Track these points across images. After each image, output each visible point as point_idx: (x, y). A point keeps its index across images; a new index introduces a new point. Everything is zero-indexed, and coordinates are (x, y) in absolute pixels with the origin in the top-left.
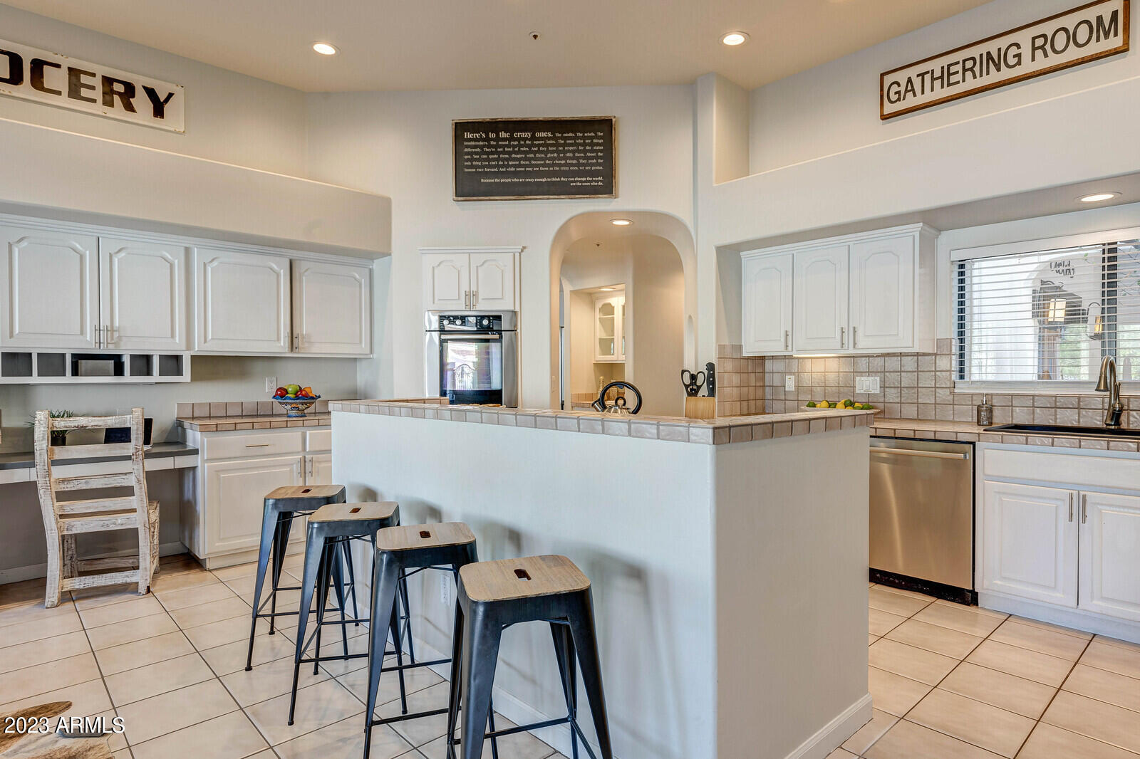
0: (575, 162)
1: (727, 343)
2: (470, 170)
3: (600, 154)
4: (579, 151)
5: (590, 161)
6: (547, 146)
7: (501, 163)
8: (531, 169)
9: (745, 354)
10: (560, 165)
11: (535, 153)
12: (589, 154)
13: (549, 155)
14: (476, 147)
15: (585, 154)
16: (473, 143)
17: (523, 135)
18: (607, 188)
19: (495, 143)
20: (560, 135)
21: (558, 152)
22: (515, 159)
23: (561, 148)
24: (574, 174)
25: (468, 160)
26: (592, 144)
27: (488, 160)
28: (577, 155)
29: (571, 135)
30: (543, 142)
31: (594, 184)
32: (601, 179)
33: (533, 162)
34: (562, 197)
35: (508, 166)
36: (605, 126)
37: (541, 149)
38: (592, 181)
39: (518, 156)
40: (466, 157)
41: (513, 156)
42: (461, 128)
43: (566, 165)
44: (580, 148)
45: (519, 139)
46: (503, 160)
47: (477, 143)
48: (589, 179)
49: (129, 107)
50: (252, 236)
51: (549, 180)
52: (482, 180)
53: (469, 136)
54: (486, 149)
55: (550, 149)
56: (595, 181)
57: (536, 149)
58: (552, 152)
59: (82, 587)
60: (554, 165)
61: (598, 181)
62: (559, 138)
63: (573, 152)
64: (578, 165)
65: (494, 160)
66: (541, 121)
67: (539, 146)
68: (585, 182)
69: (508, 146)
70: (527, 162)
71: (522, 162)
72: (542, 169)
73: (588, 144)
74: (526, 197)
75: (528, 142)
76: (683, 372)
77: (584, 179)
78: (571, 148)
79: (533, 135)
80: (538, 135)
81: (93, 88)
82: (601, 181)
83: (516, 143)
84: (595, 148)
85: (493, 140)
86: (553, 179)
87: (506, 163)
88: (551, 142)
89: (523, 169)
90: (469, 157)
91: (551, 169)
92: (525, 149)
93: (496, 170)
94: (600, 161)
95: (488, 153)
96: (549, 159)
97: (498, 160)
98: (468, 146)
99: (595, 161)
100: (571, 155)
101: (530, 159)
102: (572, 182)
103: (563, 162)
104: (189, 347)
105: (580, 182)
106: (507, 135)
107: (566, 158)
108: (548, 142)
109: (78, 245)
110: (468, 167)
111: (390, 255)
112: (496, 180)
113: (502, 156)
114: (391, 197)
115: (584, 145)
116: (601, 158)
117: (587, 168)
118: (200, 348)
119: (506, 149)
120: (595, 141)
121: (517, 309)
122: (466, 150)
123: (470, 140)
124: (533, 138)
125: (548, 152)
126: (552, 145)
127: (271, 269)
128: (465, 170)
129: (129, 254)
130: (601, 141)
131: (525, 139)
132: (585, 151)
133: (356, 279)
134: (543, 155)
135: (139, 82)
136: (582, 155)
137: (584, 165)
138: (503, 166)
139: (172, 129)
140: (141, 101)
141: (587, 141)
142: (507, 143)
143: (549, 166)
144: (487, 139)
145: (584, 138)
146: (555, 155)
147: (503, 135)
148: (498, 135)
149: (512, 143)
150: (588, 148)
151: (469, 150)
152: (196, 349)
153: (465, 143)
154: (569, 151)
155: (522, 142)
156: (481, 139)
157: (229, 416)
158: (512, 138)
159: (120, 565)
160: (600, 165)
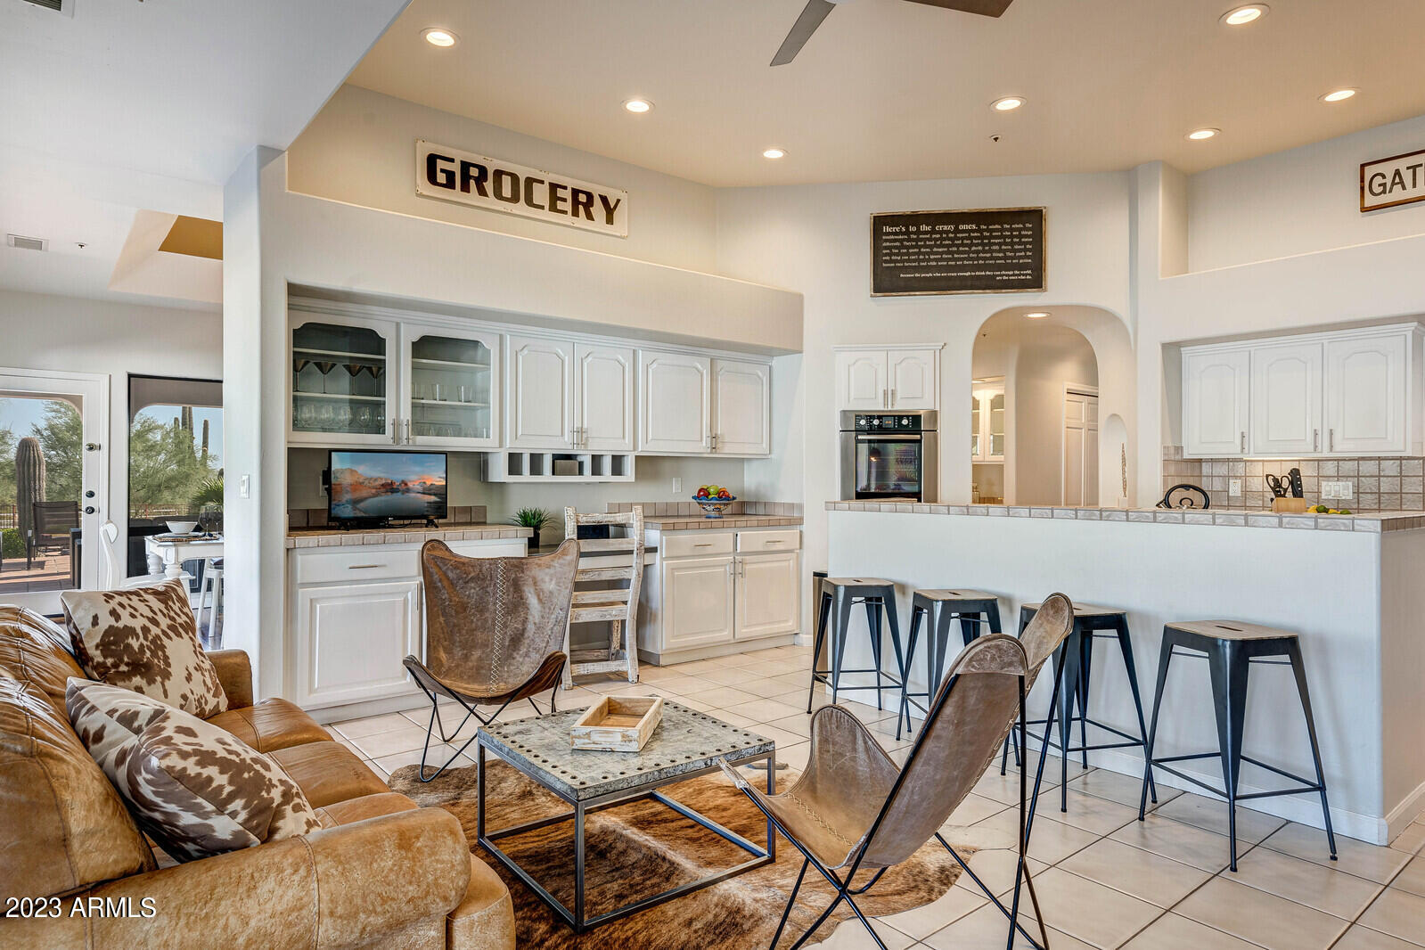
0: (1001, 255)
1: (1170, 445)
2: (888, 265)
3: (1028, 246)
4: (1006, 244)
5: (1017, 254)
6: (971, 238)
7: (921, 257)
8: (953, 263)
9: (1186, 456)
10: (985, 259)
11: (958, 246)
12: (1016, 247)
13: (973, 248)
14: (895, 240)
15: (1012, 246)
16: (892, 237)
17: (945, 228)
18: (1037, 282)
19: (915, 237)
20: (985, 227)
21: (983, 245)
22: (937, 253)
23: (986, 241)
24: (1000, 267)
25: (886, 255)
26: (1020, 236)
27: (908, 254)
28: (1003, 247)
29: (997, 226)
30: (967, 235)
31: (1022, 277)
32: (1029, 272)
33: (956, 256)
34: (988, 291)
35: (929, 260)
36: (1034, 218)
37: (965, 242)
38: (1019, 275)
39: (940, 250)
40: (884, 252)
41: (935, 250)
42: (879, 222)
43: (991, 258)
44: (1007, 240)
45: (941, 232)
46: (924, 254)
47: (896, 237)
48: (1016, 272)
49: (589, 216)
50: (693, 338)
51: (973, 274)
52: (902, 275)
53: (888, 229)
54: (905, 243)
55: (974, 241)
56: (1023, 275)
57: (960, 242)
58: (977, 245)
59: (586, 672)
60: (978, 259)
61: (1026, 275)
62: (985, 230)
63: (999, 244)
64: (1005, 258)
65: (914, 254)
66: (965, 213)
67: (963, 239)
68: (1011, 275)
69: (929, 240)
70: (950, 256)
71: (944, 256)
72: (965, 262)
73: (1016, 236)
74: (949, 292)
75: (951, 235)
76: (1267, 476)
77: (1011, 273)
78: (997, 241)
79: (956, 228)
80: (961, 227)
81: (565, 200)
82: (1029, 274)
83: (938, 236)
84: (1023, 240)
85: (913, 233)
86: (977, 273)
87: (927, 257)
88: (976, 234)
89: (945, 263)
90: (888, 251)
91: (976, 262)
92: (947, 242)
93: (917, 264)
94: (1028, 253)
95: (908, 248)
96: (974, 252)
97: (919, 254)
98: (886, 241)
99: (1023, 254)
100: (997, 247)
101: (952, 253)
102: (998, 276)
103: (988, 255)
104: (635, 448)
105: (1006, 275)
106: (929, 228)
107: (991, 251)
108: (972, 234)
109: (560, 351)
110: (886, 262)
111: (801, 352)
112: (917, 275)
113: (922, 250)
114: (804, 293)
115: (1012, 237)
116: (1029, 250)
117: (1014, 261)
118: (643, 449)
119: (927, 243)
120: (1023, 233)
121: (937, 409)
122: (884, 244)
123: (889, 234)
124: (957, 231)
125: (972, 245)
126: (976, 238)
127: (697, 369)
128: (884, 265)
129: (595, 358)
130: (1030, 233)
131: (947, 232)
132: (1012, 244)
133: (759, 377)
134: (967, 249)
135: (596, 190)
136: (1010, 247)
137: (1012, 258)
138: (923, 260)
139: (618, 234)
140: (598, 209)
141: (1014, 233)
142: (928, 236)
143: (972, 259)
144: (908, 233)
145: (1011, 230)
146: (980, 248)
147: (924, 228)
148: (918, 228)
149: (934, 236)
150: (1015, 240)
151: (888, 244)
152: (640, 450)
153: (884, 237)
154: (995, 244)
155: (944, 236)
156: (901, 233)
157: (681, 516)
158: (933, 231)
159: (588, 658)
160: (1028, 257)
